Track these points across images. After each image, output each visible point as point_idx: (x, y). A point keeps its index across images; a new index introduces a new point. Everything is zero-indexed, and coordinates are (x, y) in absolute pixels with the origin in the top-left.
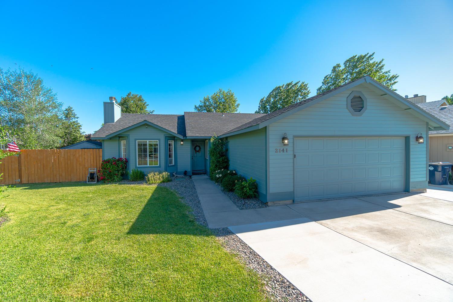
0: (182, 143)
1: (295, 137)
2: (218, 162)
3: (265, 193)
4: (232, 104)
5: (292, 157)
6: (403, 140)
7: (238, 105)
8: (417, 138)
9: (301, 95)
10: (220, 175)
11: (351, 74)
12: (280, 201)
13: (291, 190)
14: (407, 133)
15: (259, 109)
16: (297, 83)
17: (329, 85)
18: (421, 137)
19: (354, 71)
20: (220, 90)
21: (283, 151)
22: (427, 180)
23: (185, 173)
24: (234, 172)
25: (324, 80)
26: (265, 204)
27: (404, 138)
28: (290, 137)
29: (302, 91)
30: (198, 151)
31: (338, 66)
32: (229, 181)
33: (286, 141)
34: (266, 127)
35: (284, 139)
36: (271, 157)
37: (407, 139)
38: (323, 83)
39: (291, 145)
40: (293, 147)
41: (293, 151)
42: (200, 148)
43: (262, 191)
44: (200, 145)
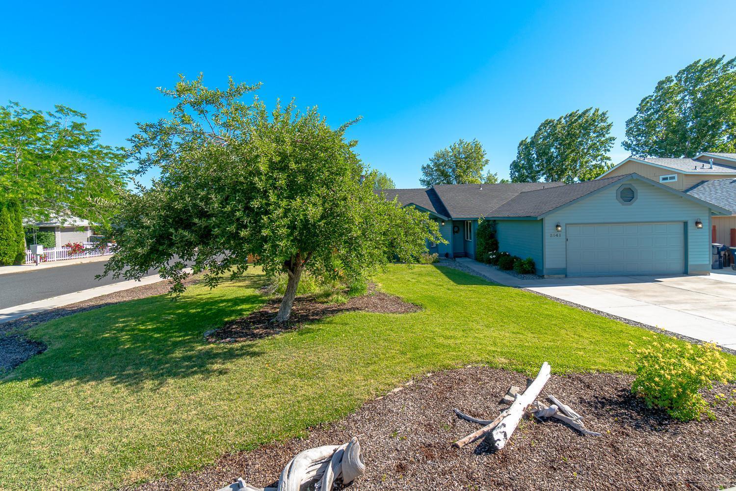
0: (443, 224)
1: (566, 224)
2: (487, 244)
3: (541, 268)
4: (479, 159)
5: (565, 240)
6: (682, 225)
7: (487, 162)
8: (697, 223)
9: (594, 132)
10: (494, 256)
11: (693, 93)
12: (554, 275)
13: (564, 266)
14: (684, 219)
15: (518, 158)
16: (587, 111)
17: (649, 113)
18: (700, 223)
19: (696, 89)
20: (460, 140)
21: (557, 235)
22: (709, 264)
23: (447, 255)
24: (507, 254)
25: (640, 105)
26: (542, 277)
27: (683, 223)
28: (563, 224)
29: (596, 124)
30: (457, 232)
31: (669, 80)
32: (506, 260)
33: (559, 228)
34: (542, 219)
35: (557, 226)
36: (546, 241)
37: (686, 224)
38: (637, 109)
39: (564, 231)
40: (566, 232)
41: (566, 235)
42: (459, 228)
43: (538, 267)
44: (458, 225)
